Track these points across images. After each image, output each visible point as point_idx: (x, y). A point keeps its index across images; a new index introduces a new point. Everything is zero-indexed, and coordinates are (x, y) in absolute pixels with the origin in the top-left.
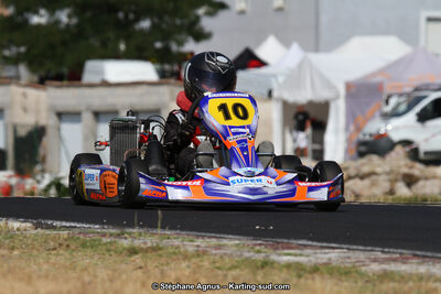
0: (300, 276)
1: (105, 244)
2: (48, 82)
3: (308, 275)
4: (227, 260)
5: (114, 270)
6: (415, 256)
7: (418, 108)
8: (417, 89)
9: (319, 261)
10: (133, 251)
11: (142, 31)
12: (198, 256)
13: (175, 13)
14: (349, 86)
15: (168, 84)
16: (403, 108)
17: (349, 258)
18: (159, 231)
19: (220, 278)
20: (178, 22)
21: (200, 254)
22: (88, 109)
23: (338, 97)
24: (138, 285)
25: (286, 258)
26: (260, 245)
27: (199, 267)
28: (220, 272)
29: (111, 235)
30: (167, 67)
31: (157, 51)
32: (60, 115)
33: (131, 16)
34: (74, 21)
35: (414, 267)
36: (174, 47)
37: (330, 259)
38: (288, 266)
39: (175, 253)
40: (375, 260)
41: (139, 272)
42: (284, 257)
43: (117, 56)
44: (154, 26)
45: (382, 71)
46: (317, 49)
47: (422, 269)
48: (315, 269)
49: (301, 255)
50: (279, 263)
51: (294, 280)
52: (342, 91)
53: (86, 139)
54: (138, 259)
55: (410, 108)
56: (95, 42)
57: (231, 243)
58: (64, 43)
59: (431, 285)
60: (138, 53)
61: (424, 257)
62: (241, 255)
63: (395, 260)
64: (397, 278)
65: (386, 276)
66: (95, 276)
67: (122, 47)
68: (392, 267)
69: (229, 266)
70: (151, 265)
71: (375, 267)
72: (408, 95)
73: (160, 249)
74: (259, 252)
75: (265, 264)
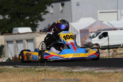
2: (4, 34)
7: (99, 35)
8: (98, 31)
11: (27, 19)
13: (35, 14)
14: (80, 31)
15: (35, 33)
16: (95, 35)
20: (36, 17)
22: (15, 40)
23: (78, 34)
30: (34, 28)
31: (31, 24)
32: (8, 42)
33: (24, 16)
34: (9, 18)
36: (35, 23)
43: (21, 26)
44: (30, 18)
46: (72, 22)
53: (15, 48)
55: (97, 35)
58: (8, 24)
60: (26, 26)
67: (22, 24)
72: (96, 32)
74: (69, 69)
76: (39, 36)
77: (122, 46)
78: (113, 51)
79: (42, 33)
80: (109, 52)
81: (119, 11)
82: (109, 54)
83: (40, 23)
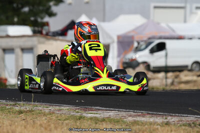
0: (96, 123)
1: (8, 109)
3: (100, 123)
4: (63, 116)
5: (12, 121)
6: (148, 114)
7: (150, 47)
9: (105, 116)
10: (21, 112)
11: (25, 13)
12: (50, 114)
13: (40, 4)
14: (119, 37)
15: (37, 36)
16: (143, 47)
17: (119, 115)
18: (32, 103)
19: (60, 124)
20: (41, 8)
21: (51, 113)
23: (113, 42)
24: (23, 127)
25: (90, 115)
26: (78, 109)
27: (51, 119)
28: (60, 122)
29: (10, 105)
30: (36, 29)
31: (32, 21)
33: (20, 6)
35: (148, 118)
36: (39, 20)
37: (110, 115)
38: (91, 119)
39: (40, 113)
40: (130, 116)
41: (23, 122)
42: (89, 115)
43: (13, 24)
44: (30, 11)
45: (133, 31)
46: (104, 21)
47: (152, 120)
48: (103, 120)
49: (97, 114)
50: (87, 117)
51: (94, 125)
52: (116, 39)
54: (23, 116)
55: (147, 47)
56: (3, 17)
57: (65, 108)
59: (156, 127)
60: (23, 22)
61: (153, 114)
62: (70, 114)
63: (139, 116)
64: (140, 124)
65: (135, 123)
66: (3, 124)
67: (16, 20)
68: (138, 119)
69: (64, 118)
70: (29, 119)
71: (130, 119)
72: (145, 41)
73: (33, 111)
74: (78, 112)
75: (80, 118)
76: (43, 43)
77: (189, 68)
78: (173, 77)
79: (49, 37)
80: (166, 78)
81: (188, 6)
82: (166, 81)
83: (47, 19)
